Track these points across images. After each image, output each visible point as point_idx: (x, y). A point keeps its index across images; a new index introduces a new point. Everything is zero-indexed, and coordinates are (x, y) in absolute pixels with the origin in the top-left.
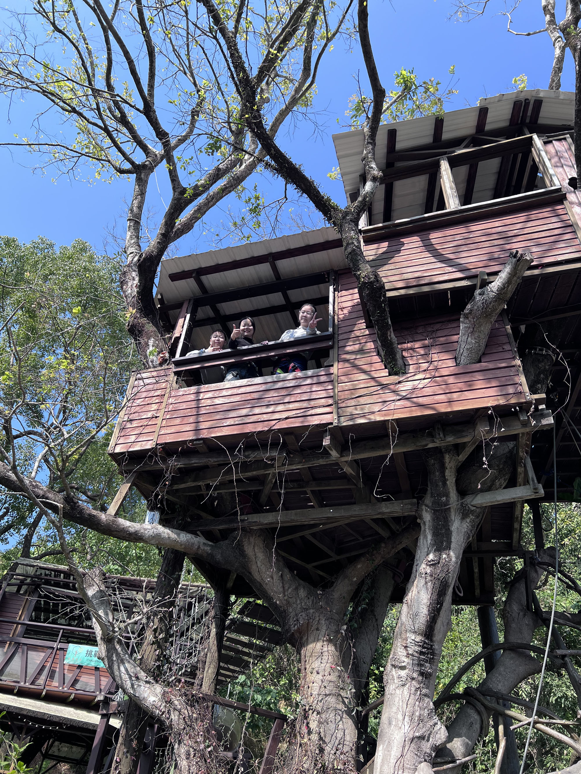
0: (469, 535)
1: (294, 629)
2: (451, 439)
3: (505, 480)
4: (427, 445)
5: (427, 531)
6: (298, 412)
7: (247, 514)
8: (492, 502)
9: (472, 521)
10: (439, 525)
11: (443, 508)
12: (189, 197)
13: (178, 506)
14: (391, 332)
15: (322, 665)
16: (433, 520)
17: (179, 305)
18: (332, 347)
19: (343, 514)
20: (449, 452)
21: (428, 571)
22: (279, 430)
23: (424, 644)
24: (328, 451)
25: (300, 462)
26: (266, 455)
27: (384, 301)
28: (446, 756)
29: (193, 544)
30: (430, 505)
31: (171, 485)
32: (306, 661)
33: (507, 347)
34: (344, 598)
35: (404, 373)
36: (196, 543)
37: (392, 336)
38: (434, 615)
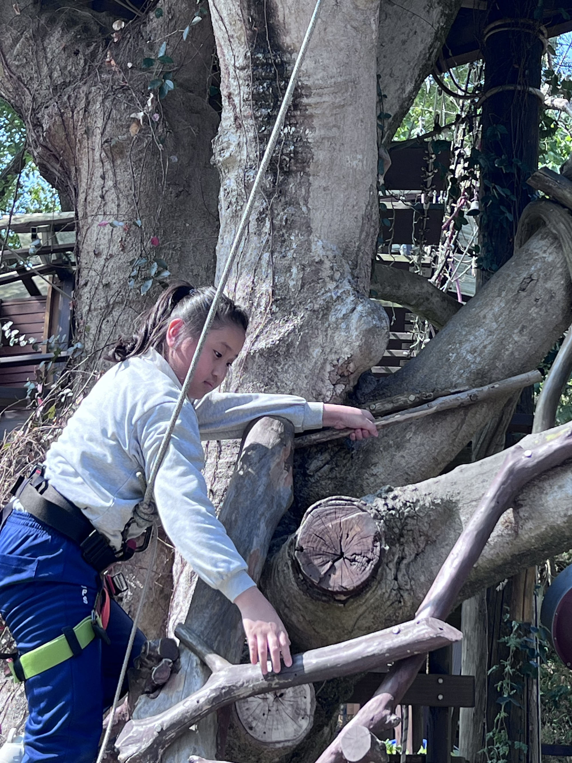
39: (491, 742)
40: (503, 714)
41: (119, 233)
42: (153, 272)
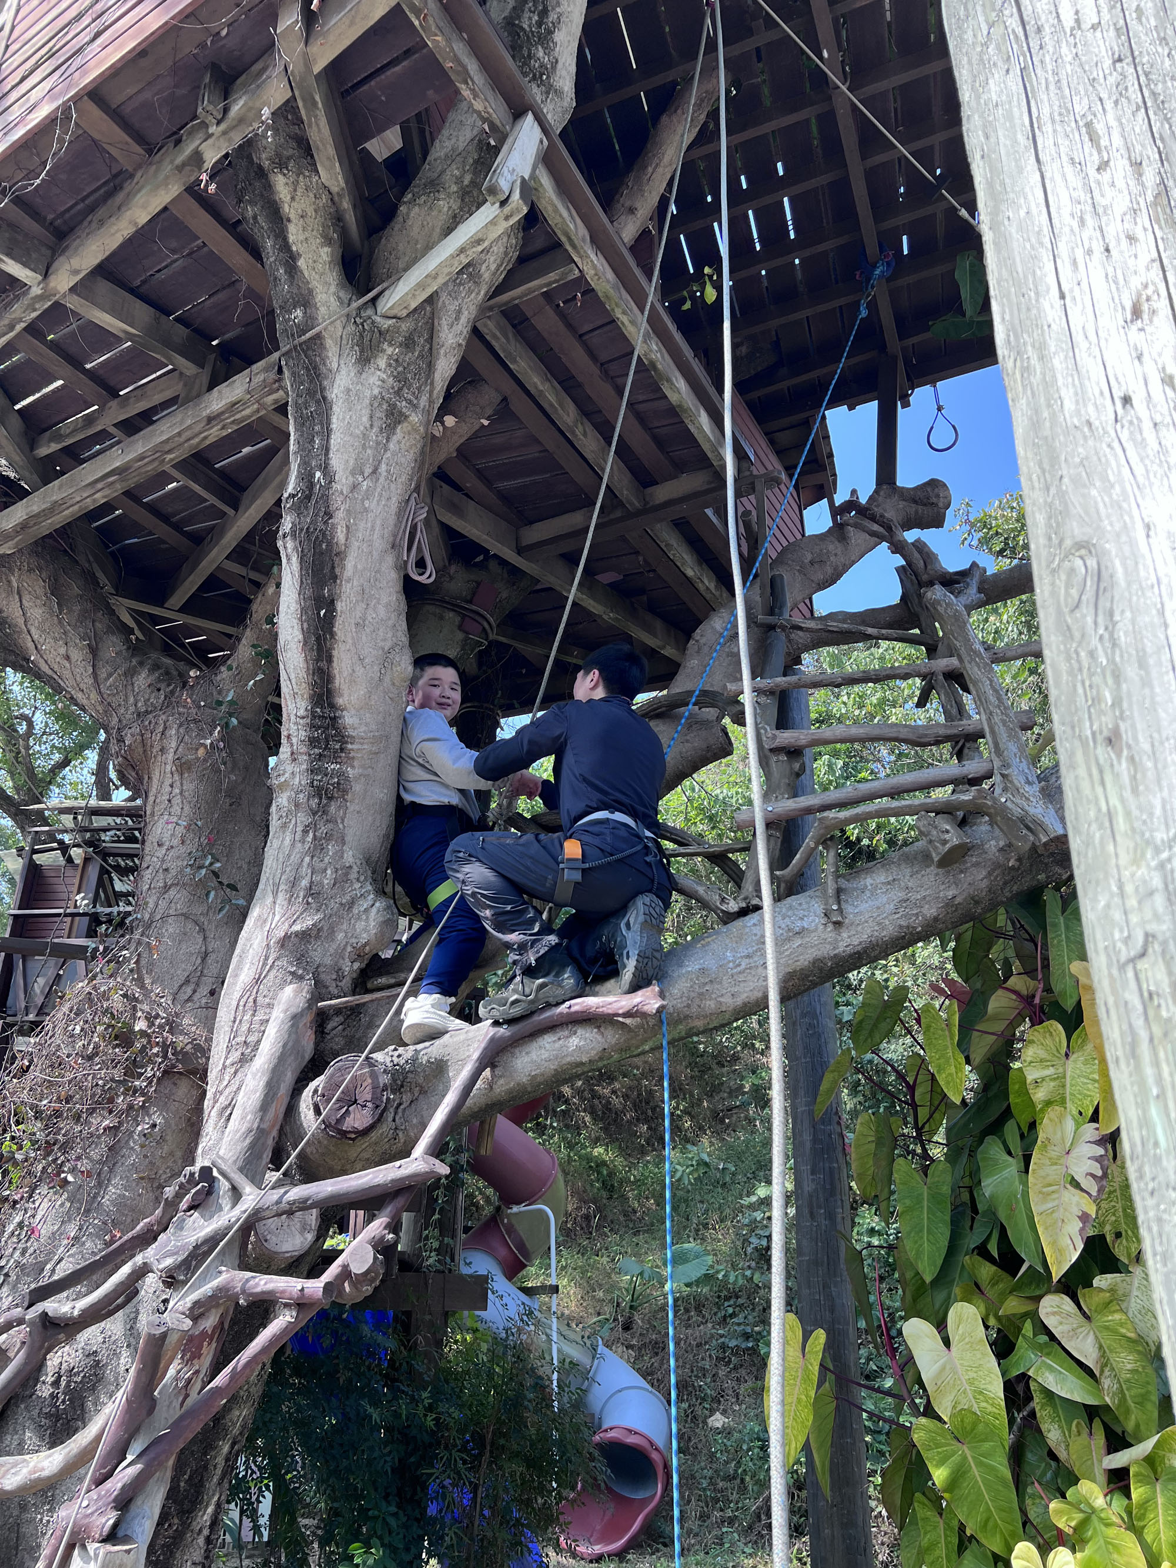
8: (419, 284)
9: (395, 362)
10: (299, 394)
11: (301, 339)
15: (170, 826)
20: (284, 168)
21: (288, 527)
23: (314, 718)
38: (318, 639)
39: (427, 1238)
40: (436, 1216)
41: (180, 830)
42: (207, 863)
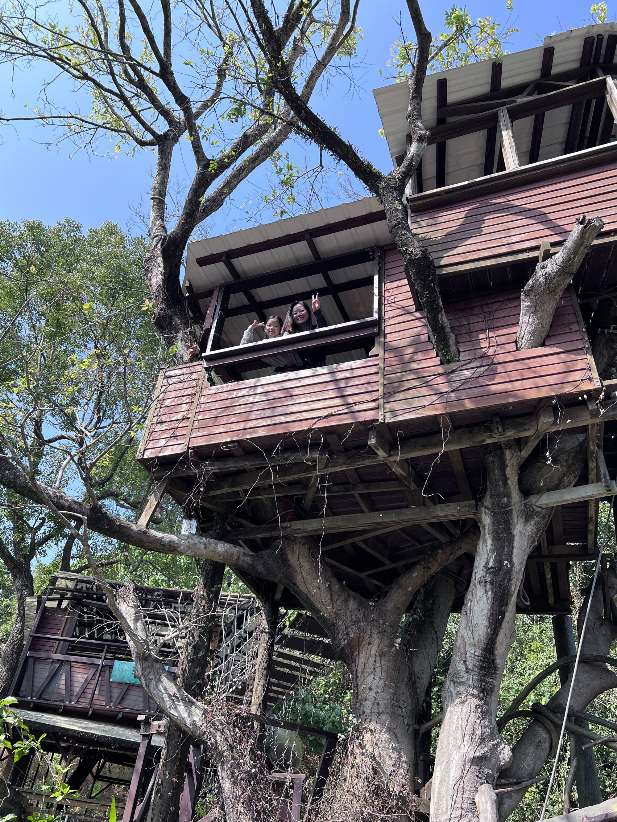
0: (534, 539)
1: (343, 643)
2: (511, 434)
3: (575, 478)
4: (484, 441)
5: (487, 535)
6: (341, 408)
7: (289, 521)
8: (559, 502)
9: (537, 523)
10: (499, 528)
11: (504, 510)
12: (213, 171)
13: (216, 514)
14: (442, 315)
15: (375, 681)
16: (494, 523)
17: (209, 293)
18: (378, 334)
19: (394, 519)
20: (510, 448)
21: (488, 579)
22: (319, 429)
23: (485, 658)
24: (374, 451)
25: (345, 464)
26: (306, 457)
27: (432, 281)
28: (510, 777)
29: (232, 554)
30: (490, 506)
31: (206, 491)
32: (357, 677)
33: (575, 327)
34: (398, 609)
35: (458, 361)
36: (235, 553)
37: (444, 319)
38: (496, 627)
41: (381, 684)
